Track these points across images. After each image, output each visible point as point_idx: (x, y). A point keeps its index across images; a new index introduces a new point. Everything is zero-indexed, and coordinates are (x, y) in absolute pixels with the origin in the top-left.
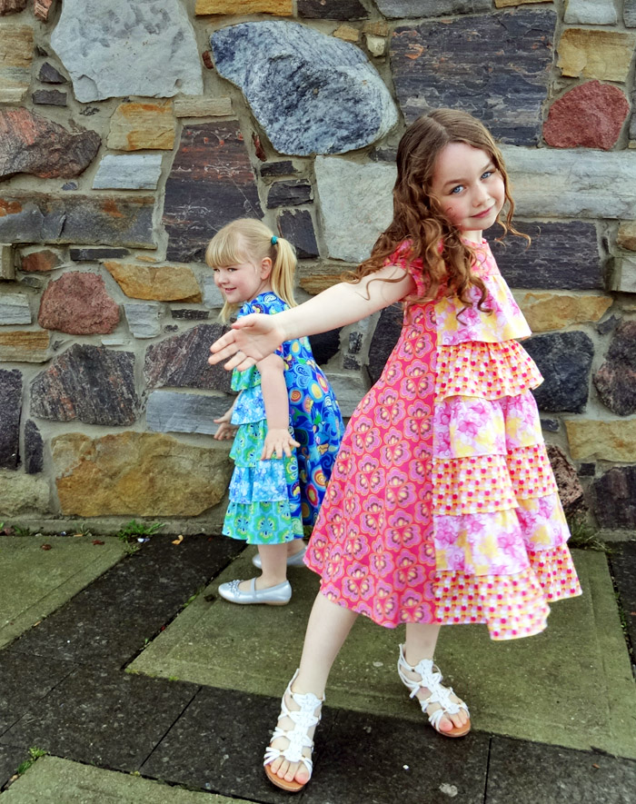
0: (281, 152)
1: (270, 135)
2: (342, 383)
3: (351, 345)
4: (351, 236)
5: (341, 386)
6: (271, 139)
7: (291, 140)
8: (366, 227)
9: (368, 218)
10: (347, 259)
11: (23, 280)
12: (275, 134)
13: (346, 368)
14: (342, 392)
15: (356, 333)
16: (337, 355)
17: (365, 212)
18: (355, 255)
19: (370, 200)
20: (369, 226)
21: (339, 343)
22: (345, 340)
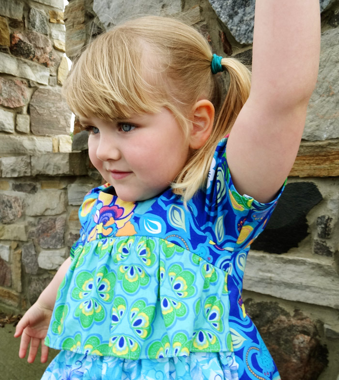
0: (242, 43)
1: (232, 30)
2: (313, 268)
3: (319, 229)
4: (314, 113)
5: (312, 271)
6: (232, 33)
7: (250, 29)
8: (328, 101)
9: (330, 91)
10: (310, 139)
11: (91, 175)
12: (235, 28)
13: (316, 253)
14: (313, 278)
15: (324, 217)
16: (307, 239)
17: (326, 84)
18: (317, 133)
19: (330, 71)
20: (332, 99)
21: (307, 226)
22: (314, 223)
